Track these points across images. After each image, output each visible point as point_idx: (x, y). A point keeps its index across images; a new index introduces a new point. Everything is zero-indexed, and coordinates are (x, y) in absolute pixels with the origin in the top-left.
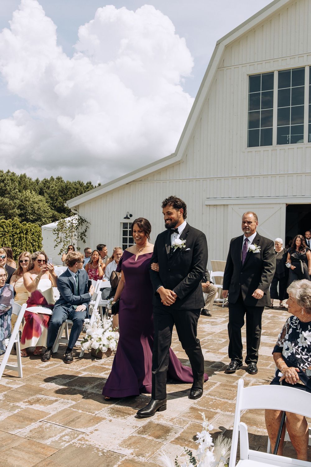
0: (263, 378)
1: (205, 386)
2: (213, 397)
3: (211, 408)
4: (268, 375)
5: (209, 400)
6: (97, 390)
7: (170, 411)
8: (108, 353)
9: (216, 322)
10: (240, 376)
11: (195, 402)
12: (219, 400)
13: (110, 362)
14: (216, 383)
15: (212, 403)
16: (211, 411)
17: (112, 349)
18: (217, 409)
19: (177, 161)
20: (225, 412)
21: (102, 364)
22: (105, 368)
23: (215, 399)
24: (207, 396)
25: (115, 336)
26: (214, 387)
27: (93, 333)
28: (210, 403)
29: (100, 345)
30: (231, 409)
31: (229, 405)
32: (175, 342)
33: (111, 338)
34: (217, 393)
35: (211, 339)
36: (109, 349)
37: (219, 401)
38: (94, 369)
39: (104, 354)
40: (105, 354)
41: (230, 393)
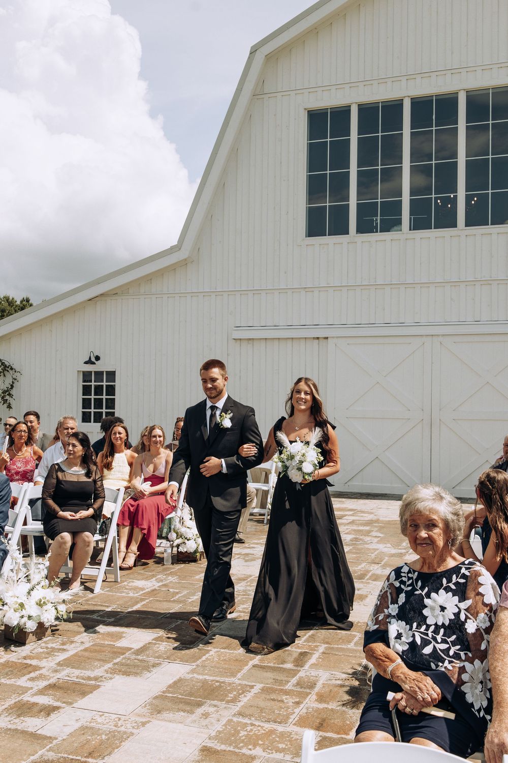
0: (343, 669)
1: (232, 695)
2: (246, 721)
3: (242, 747)
4: (351, 663)
5: (238, 726)
6: (9, 718)
7: (160, 759)
8: (38, 631)
9: (253, 554)
10: (299, 668)
11: (211, 735)
12: (259, 726)
13: (42, 650)
14: (252, 687)
15: (246, 733)
16: (244, 754)
17: (47, 624)
18: (255, 746)
19: (181, 259)
20: (272, 753)
21: (25, 658)
22: (31, 665)
23: (252, 725)
24: (235, 719)
25: (53, 597)
26: (249, 696)
27: (7, 594)
28: (240, 735)
29: (22, 617)
30: (284, 746)
31: (279, 737)
32: (174, 601)
33: (44, 602)
34: (256, 709)
35: (244, 591)
36: (41, 625)
37: (259, 728)
38: (7, 670)
39: (31, 635)
40: (33, 635)
41: (281, 708)
